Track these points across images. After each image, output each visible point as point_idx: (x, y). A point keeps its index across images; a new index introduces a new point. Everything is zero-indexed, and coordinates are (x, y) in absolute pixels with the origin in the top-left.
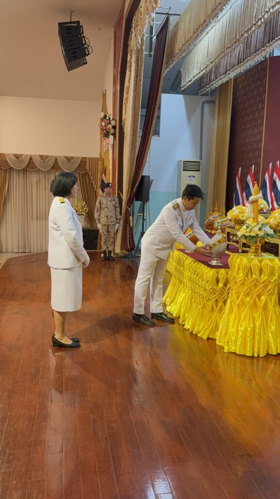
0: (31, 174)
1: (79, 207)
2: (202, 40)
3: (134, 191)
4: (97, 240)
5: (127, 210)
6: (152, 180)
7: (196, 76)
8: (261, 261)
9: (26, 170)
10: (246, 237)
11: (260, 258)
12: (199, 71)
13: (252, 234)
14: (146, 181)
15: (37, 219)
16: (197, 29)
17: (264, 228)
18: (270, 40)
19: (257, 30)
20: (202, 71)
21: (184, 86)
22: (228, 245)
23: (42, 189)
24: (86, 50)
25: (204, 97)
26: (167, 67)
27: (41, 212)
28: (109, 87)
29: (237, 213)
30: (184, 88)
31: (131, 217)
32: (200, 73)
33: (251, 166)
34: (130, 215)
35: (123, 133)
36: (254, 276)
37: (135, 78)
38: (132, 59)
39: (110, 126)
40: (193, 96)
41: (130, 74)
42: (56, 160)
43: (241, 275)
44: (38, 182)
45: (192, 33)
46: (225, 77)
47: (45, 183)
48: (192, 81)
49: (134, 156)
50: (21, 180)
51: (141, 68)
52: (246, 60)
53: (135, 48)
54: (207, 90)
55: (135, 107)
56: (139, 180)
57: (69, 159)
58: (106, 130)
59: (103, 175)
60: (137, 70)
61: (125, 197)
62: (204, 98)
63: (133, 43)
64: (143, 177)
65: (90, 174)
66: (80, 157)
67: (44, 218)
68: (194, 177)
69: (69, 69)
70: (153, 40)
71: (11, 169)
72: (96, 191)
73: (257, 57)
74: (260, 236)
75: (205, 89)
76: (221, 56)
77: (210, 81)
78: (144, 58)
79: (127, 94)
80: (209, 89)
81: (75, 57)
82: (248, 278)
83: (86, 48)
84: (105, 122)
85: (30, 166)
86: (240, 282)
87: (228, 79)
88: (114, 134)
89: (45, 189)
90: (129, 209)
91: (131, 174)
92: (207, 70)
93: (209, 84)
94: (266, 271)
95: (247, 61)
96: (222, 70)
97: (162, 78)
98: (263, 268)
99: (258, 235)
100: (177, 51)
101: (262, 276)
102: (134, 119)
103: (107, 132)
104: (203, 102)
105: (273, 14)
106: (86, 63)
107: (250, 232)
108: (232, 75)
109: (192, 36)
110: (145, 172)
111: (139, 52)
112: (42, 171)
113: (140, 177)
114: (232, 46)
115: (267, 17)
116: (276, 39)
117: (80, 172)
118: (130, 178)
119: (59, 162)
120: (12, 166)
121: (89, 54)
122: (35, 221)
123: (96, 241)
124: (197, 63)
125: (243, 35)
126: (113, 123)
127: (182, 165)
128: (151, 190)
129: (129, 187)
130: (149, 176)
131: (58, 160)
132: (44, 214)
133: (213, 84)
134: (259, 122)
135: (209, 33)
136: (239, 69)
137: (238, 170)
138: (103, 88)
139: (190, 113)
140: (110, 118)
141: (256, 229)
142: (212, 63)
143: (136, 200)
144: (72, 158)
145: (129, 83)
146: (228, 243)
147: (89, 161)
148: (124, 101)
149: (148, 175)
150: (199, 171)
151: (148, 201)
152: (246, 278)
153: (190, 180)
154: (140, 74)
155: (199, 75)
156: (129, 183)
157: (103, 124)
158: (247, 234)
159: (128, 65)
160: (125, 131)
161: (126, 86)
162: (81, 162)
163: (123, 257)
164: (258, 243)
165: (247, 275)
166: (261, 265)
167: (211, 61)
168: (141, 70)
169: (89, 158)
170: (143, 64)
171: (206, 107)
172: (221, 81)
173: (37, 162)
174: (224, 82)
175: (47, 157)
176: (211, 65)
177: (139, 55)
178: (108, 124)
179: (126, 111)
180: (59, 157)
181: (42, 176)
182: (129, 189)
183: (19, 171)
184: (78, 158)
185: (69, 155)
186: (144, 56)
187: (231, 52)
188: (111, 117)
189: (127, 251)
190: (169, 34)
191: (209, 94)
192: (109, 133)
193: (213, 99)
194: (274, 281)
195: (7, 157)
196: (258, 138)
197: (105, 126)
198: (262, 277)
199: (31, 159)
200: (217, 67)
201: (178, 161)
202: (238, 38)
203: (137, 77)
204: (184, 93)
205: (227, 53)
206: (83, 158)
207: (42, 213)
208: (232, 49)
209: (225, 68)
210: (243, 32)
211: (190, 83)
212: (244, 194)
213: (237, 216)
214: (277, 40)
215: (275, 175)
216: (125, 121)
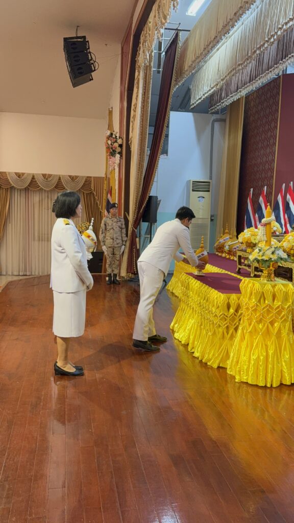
0: (33, 194)
1: (83, 229)
2: (212, 56)
3: (141, 212)
4: (102, 262)
5: (133, 231)
6: (160, 201)
7: (206, 93)
8: (274, 287)
9: (28, 189)
10: (258, 261)
11: (273, 283)
12: (209, 88)
13: (265, 258)
14: (153, 201)
15: (39, 240)
16: (208, 46)
17: (277, 252)
18: (284, 57)
19: (269, 47)
20: (212, 88)
21: (194, 104)
22: (240, 269)
23: (45, 209)
24: (92, 65)
25: (214, 115)
26: (177, 84)
27: (43, 233)
28: (116, 105)
29: (249, 235)
30: (193, 106)
31: (137, 239)
32: (210, 90)
33: (263, 187)
34: (136, 237)
35: (130, 152)
36: (267, 302)
37: (142, 95)
38: (140, 76)
39: (116, 145)
40: (203, 114)
41: (138, 91)
42: (60, 179)
43: (254, 300)
44: (41, 202)
45: (203, 49)
46: (236, 95)
47: (48, 203)
48: (202, 99)
49: (141, 175)
50: (23, 200)
51: (149, 85)
52: (259, 77)
53: (143, 64)
54: (218, 108)
55: (142, 125)
56: (146, 201)
57: (73, 178)
58: (112, 148)
59: (109, 195)
60: (145, 87)
61: (131, 218)
62: (215, 117)
63: (142, 59)
64: (150, 197)
65: (95, 194)
66: (84, 177)
67: (46, 239)
68: (203, 197)
69: (75, 85)
70: (162, 56)
71: (12, 188)
72: (101, 212)
73: (270, 74)
74: (273, 260)
75: (216, 107)
76: (232, 73)
77: (221, 99)
78: (152, 75)
79: (135, 111)
80: (220, 107)
81: (81, 74)
82: (260, 304)
83: (92, 64)
84: (111, 140)
85: (32, 185)
86: (252, 308)
87: (240, 97)
88: (120, 153)
89: (48, 210)
90: (136, 230)
91: (138, 194)
92: (218, 87)
93: (220, 102)
94: (280, 296)
95: (260, 79)
96: (233, 87)
97: (171, 96)
98: (276, 293)
99: (271, 258)
100: (186, 68)
101: (275, 301)
102: (142, 137)
103: (114, 151)
104: (213, 121)
105: (286, 30)
106: (92, 79)
107: (262, 256)
108: (244, 92)
109: (202, 53)
110: (152, 193)
111: (148, 68)
112: (45, 191)
113: (148, 197)
114: (244, 62)
115: (280, 34)
116: (289, 56)
117: (84, 192)
118: (137, 199)
119: (63, 181)
120: (13, 185)
121: (95, 70)
122: (36, 243)
123: (100, 264)
124: (207, 80)
125: (255, 52)
126: (120, 141)
127: (191, 186)
128: (158, 211)
129: (135, 208)
130: (156, 197)
131: (61, 179)
132: (46, 235)
133: (223, 102)
134: (272, 141)
135: (220, 50)
136: (251, 86)
137: (250, 191)
138: (109, 105)
139: (199, 131)
140: (116, 137)
141: (269, 253)
142: (222, 80)
143: (143, 221)
144: (77, 177)
145: (137, 101)
146: (240, 267)
147: (94, 180)
148: (131, 119)
149: (155, 195)
150: (208, 191)
151: (156, 222)
152: (258, 304)
153: (199, 200)
154: (148, 92)
155: (209, 92)
156: (136, 203)
157: (109, 142)
158: (260, 258)
159: (136, 82)
160: (132, 149)
161: (133, 104)
162: (86, 181)
163: (129, 280)
164: (271, 268)
165: (259, 301)
166: (274, 290)
167: (221, 78)
168: (149, 87)
169: (94, 177)
170: (151, 80)
171: (217, 125)
172: (232, 99)
173: (40, 181)
174: (236, 100)
175: (50, 176)
176: (222, 82)
177: (147, 72)
178: (114, 143)
179: (133, 129)
180: (63, 176)
181: (44, 195)
182: (135, 210)
183: (20, 190)
184: (83, 177)
185: (73, 174)
186: (152, 73)
187: (243, 68)
188: (118, 135)
189: (133, 275)
190: (179, 51)
191: (220, 112)
192: (116, 151)
193: (223, 117)
194: (288, 307)
195: (8, 176)
196: (270, 158)
197: (111, 144)
198: (275, 303)
199: (33, 178)
200: (228, 84)
201: (188, 181)
202: (249, 55)
203: (144, 94)
204: (193, 110)
205: (239, 70)
206: (88, 177)
207: (45, 234)
208: (244, 66)
209: (236, 86)
210: (255, 49)
211: (199, 101)
212: (257, 215)
213: (249, 239)
214: (290, 58)
215: (288, 196)
216: (132, 139)
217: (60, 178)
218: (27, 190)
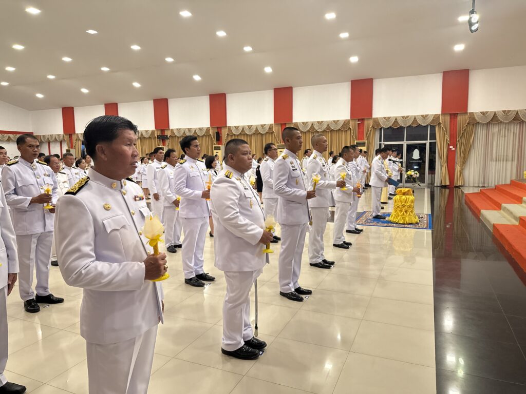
0: (494, 126)
15: (496, 161)
44: (499, 132)
50: (485, 131)
67: (502, 160)
71: (478, 123)
85: (494, 120)
89: (505, 137)
112: (504, 123)
119: (520, 115)
120: (478, 120)
122: (494, 163)
131: (519, 112)
173: (500, 116)
175: (509, 111)
180: (521, 110)
183: (483, 124)
195: (475, 115)
199: (495, 114)
207: (504, 156)
217: (517, 112)
218: (488, 124)
